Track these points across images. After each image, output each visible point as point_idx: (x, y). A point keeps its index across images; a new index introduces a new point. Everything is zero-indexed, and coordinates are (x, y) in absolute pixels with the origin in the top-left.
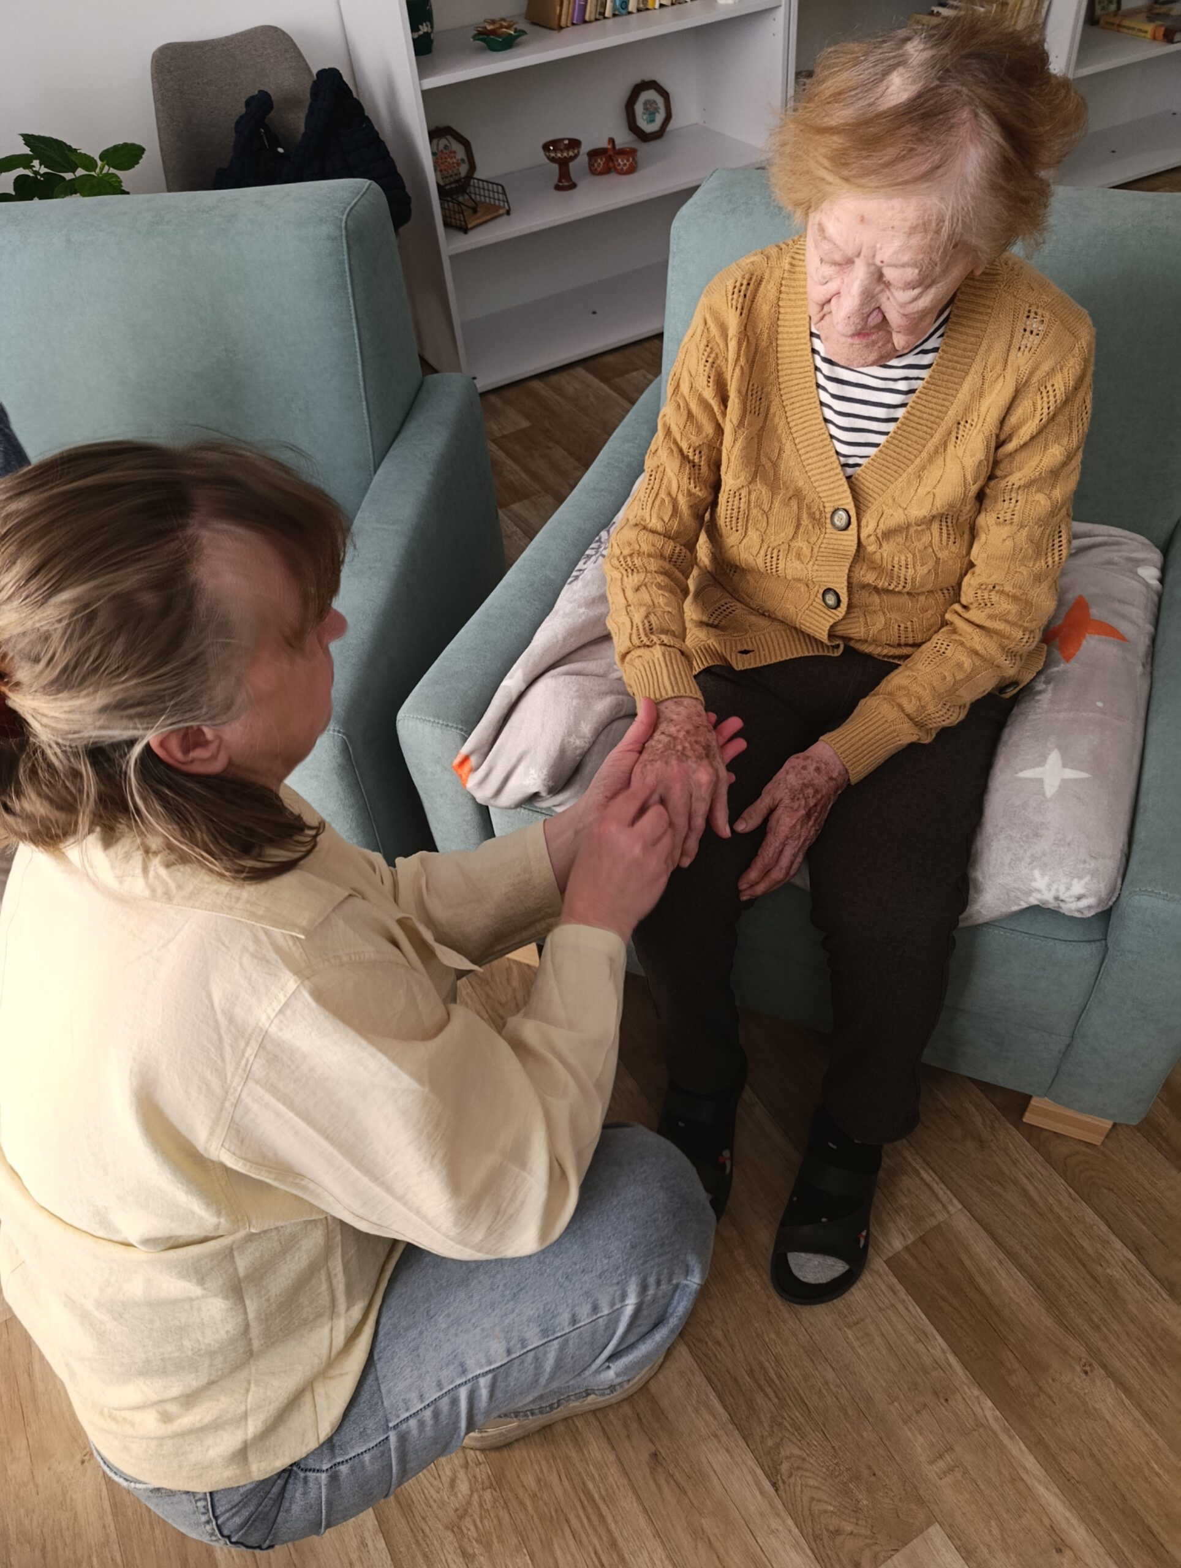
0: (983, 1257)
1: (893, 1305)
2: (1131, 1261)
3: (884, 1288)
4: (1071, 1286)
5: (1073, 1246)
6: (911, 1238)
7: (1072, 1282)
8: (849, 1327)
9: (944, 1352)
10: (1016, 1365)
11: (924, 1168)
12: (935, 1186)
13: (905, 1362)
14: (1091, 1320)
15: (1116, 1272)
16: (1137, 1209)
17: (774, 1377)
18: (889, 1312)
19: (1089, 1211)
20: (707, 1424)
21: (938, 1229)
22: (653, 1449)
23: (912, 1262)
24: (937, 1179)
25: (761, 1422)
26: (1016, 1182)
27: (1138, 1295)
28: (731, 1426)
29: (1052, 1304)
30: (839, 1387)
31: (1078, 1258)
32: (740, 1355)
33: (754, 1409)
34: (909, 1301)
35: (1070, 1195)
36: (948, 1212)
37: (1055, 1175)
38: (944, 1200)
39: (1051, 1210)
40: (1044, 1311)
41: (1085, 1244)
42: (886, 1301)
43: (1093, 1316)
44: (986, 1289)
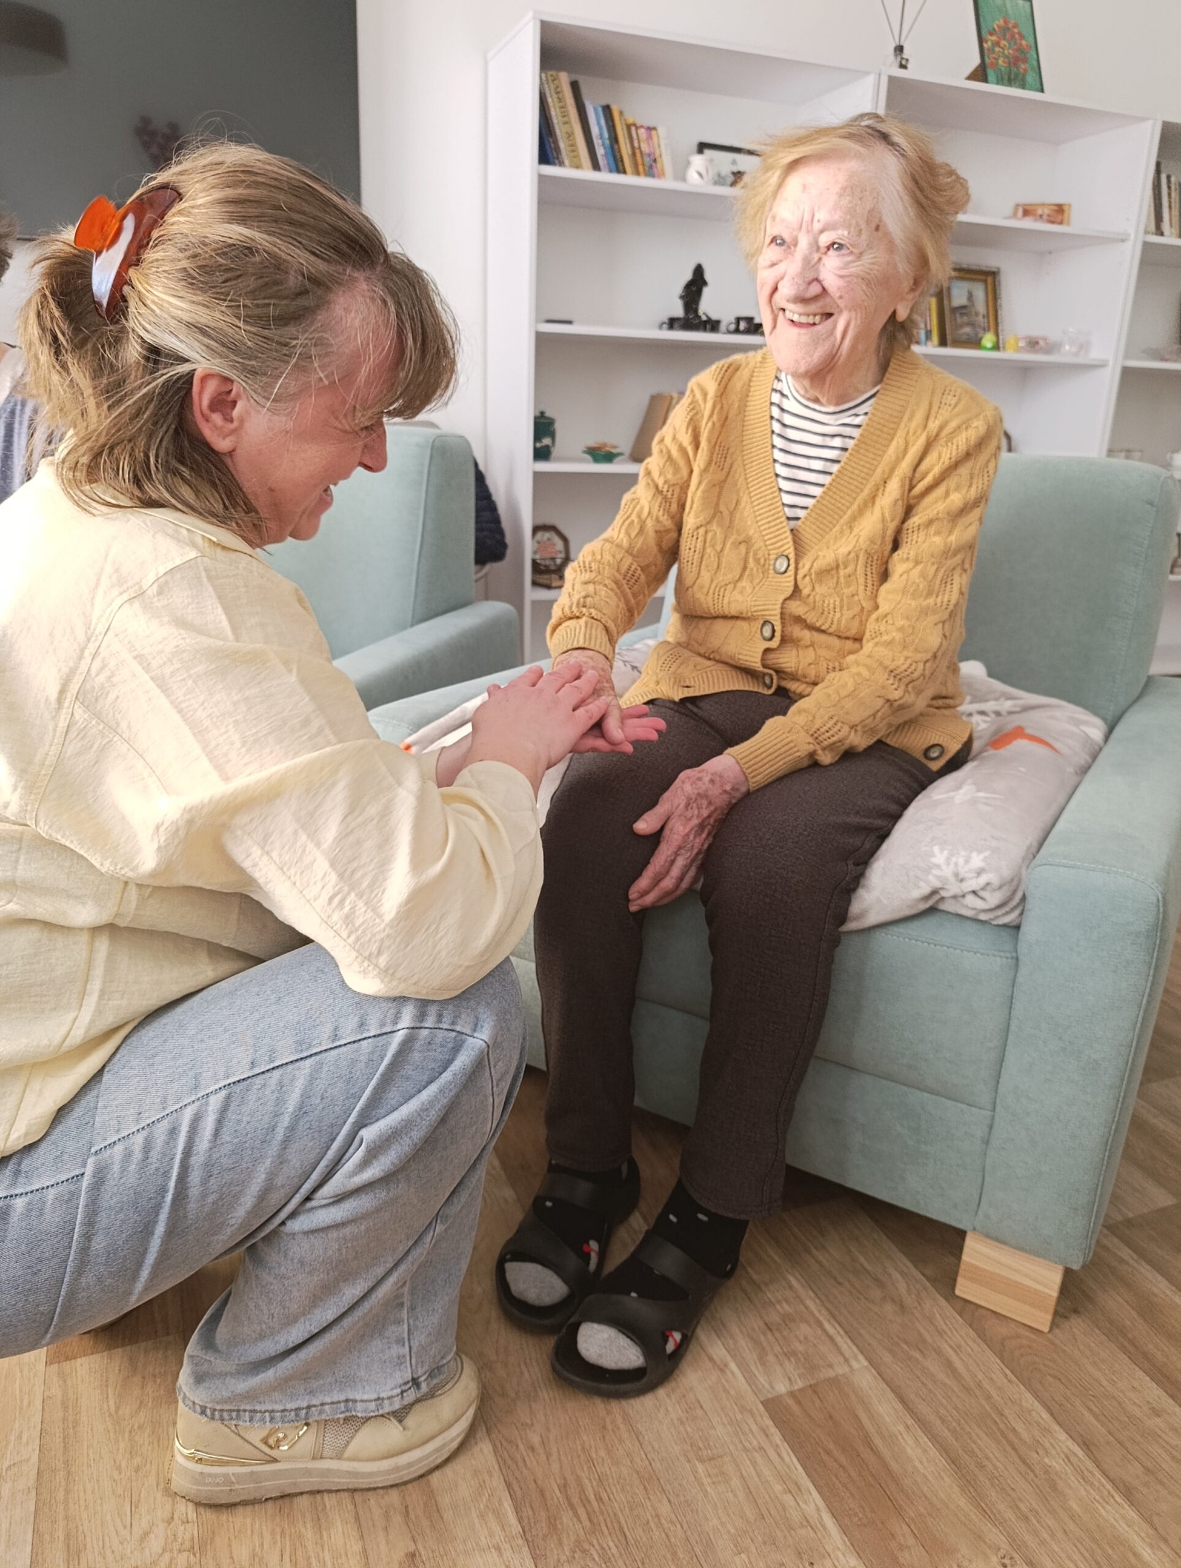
0: (888, 1419)
1: (761, 1448)
2: (1075, 1454)
3: (754, 1427)
4: (996, 1468)
5: (1002, 1426)
6: (799, 1384)
7: (999, 1464)
8: (702, 1461)
9: (818, 1510)
10: (911, 1541)
11: (829, 1321)
12: (838, 1339)
13: (765, 1512)
14: (1018, 1508)
15: (1056, 1464)
16: (1090, 1404)
17: (592, 1497)
18: (755, 1454)
19: (1028, 1395)
20: (491, 1535)
21: (834, 1382)
22: (412, 1548)
23: (795, 1408)
24: (842, 1332)
25: (561, 1543)
26: (939, 1352)
27: (1083, 1493)
28: (520, 1541)
29: (967, 1482)
30: (672, 1522)
31: (1008, 1441)
32: (555, 1467)
33: (555, 1528)
34: (785, 1449)
35: (1006, 1375)
36: (850, 1366)
37: (989, 1353)
38: (847, 1354)
39: (979, 1385)
40: (956, 1489)
41: (1020, 1427)
42: (755, 1443)
43: (1021, 1505)
44: (885, 1452)
